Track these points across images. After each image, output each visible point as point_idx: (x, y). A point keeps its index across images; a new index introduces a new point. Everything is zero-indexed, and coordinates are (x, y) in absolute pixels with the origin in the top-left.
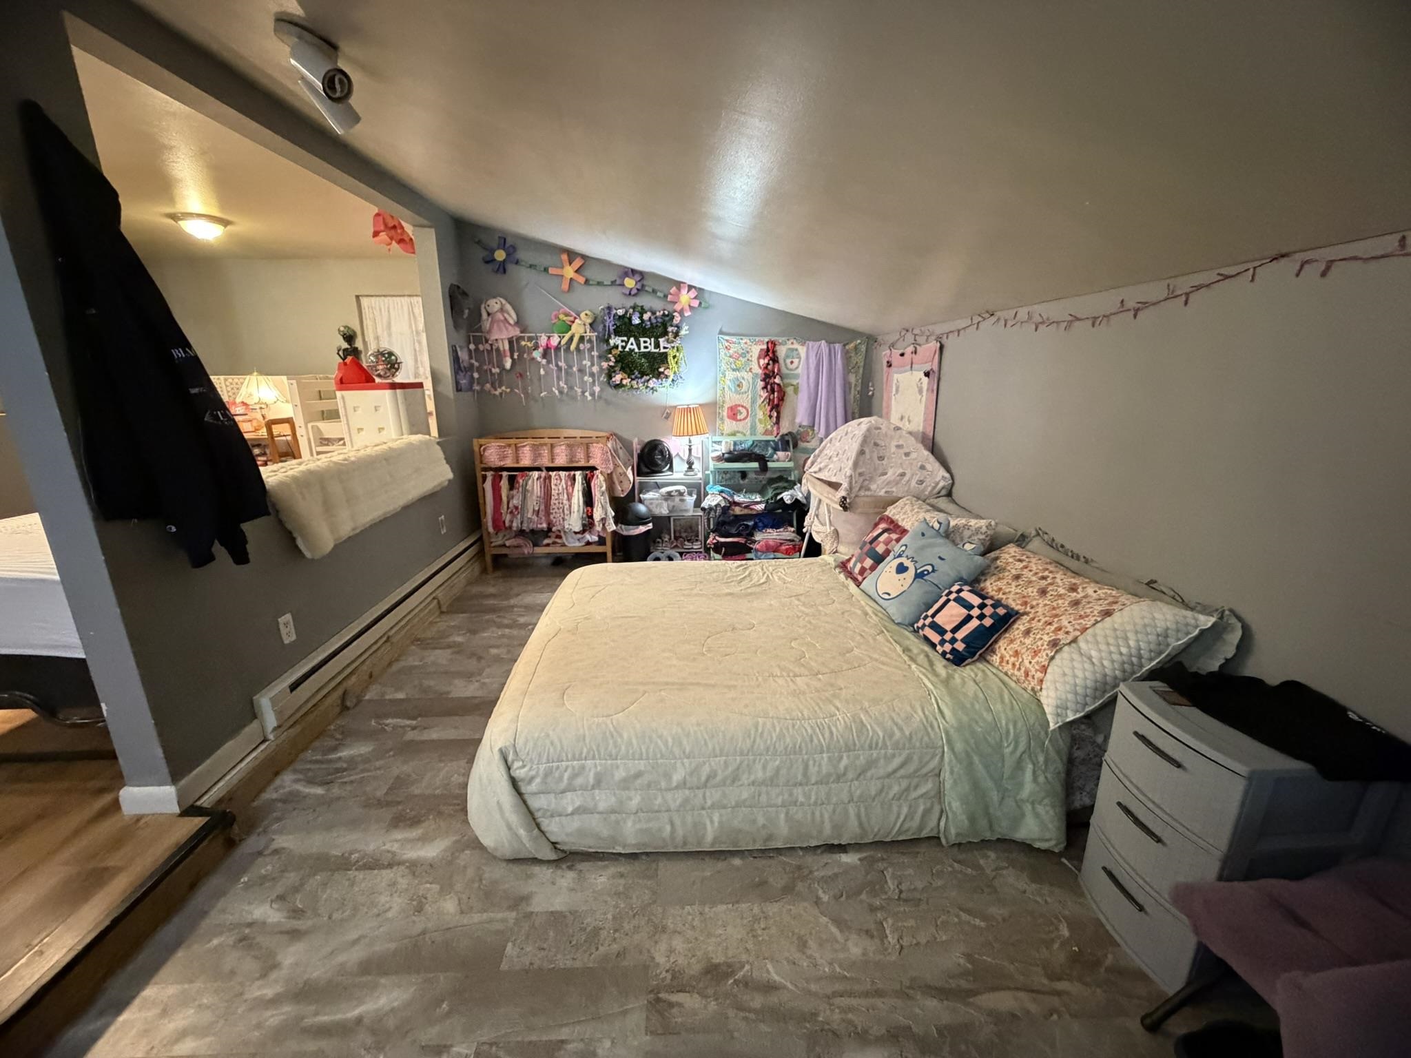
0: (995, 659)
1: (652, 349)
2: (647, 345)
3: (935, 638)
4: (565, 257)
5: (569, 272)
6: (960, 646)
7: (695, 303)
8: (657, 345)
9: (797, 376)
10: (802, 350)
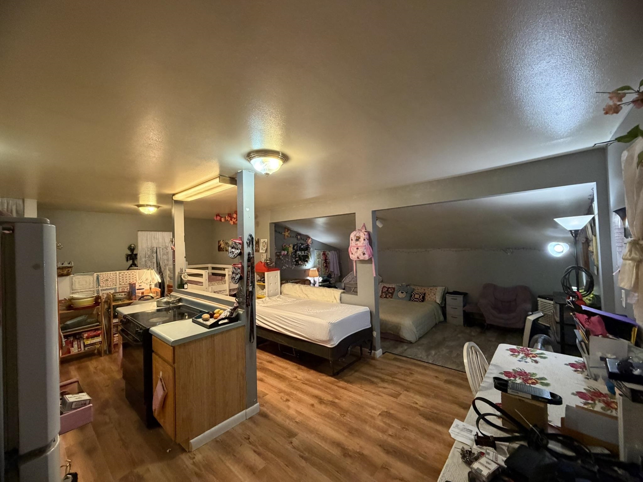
0: (426, 300)
1: (304, 254)
2: (303, 253)
3: (417, 300)
4: (286, 230)
5: (287, 234)
6: (422, 299)
7: (311, 242)
8: (305, 253)
9: (329, 259)
10: (329, 253)
